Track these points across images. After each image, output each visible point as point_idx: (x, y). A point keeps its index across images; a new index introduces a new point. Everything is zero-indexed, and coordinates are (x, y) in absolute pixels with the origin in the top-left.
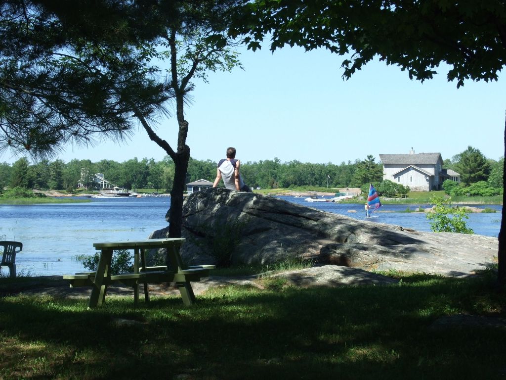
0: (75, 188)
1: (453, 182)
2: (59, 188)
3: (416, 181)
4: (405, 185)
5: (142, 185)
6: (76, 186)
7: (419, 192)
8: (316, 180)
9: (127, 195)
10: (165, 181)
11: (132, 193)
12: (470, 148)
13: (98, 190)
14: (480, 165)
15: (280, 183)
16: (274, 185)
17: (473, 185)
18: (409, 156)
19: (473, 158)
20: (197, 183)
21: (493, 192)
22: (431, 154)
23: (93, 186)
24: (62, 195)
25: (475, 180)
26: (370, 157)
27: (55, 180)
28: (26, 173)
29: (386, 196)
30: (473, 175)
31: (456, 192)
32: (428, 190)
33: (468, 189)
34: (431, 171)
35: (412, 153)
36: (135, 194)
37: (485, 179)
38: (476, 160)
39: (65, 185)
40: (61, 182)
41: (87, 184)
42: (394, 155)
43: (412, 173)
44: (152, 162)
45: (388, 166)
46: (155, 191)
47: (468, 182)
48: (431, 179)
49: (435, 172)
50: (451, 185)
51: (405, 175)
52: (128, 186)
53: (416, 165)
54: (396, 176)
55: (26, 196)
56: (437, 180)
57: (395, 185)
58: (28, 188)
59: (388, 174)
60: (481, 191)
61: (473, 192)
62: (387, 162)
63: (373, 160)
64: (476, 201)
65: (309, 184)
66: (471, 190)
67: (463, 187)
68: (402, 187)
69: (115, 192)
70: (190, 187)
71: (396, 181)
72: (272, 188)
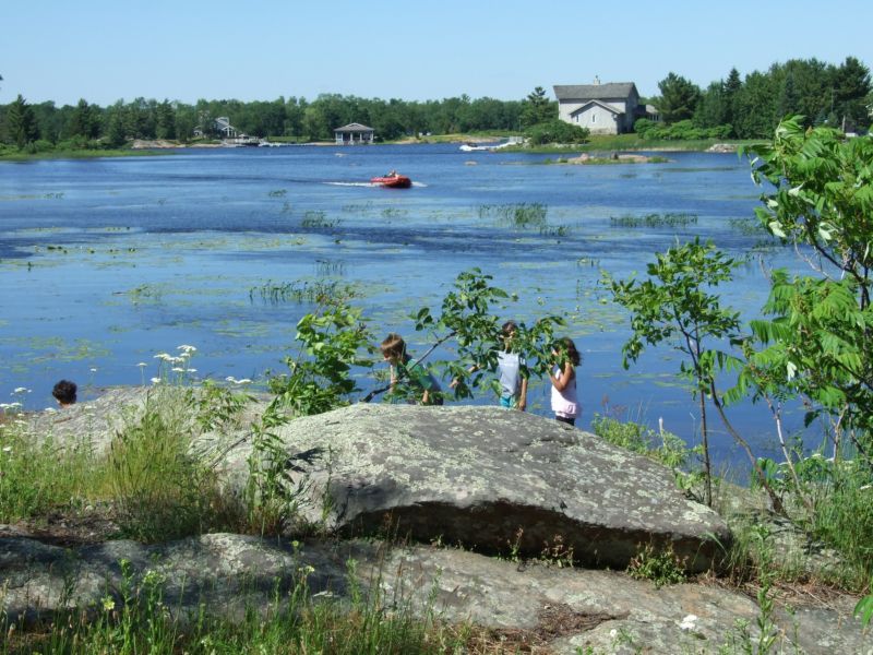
0: (190, 137)
1: (649, 122)
2: (170, 136)
3: (600, 121)
4: (583, 127)
5: (278, 132)
6: (192, 135)
7: (603, 136)
8: (506, 122)
9: (256, 145)
10: (307, 126)
11: (263, 143)
12: (672, 76)
13: (221, 138)
14: (685, 98)
15: (457, 127)
16: (450, 130)
17: (674, 125)
18: (592, 88)
19: (674, 90)
20: (347, 128)
21: (699, 134)
22: (622, 84)
23: (215, 133)
24: (172, 145)
25: (677, 118)
26: (538, 89)
27: (165, 127)
28: (88, 117)
29: (559, 142)
30: (674, 112)
31: (651, 135)
32: (615, 132)
33: (668, 131)
34: (621, 107)
35: (597, 84)
36: (265, 144)
37: (689, 116)
38: (678, 92)
39: (178, 132)
40: (173, 128)
41: (207, 131)
42: (573, 86)
43: (595, 110)
44: (303, 101)
45: (563, 101)
46: (294, 139)
47: (669, 120)
48: (620, 118)
49: (627, 108)
50: (646, 126)
51: (586, 113)
52: (260, 133)
53: (601, 99)
54: (574, 114)
55: (88, 147)
56: (629, 119)
57: (571, 126)
58: (90, 137)
59: (565, 112)
60: (686, 133)
61: (674, 135)
62: (563, 96)
63: (543, 94)
64: (676, 146)
65: (495, 128)
66: (672, 132)
67: (662, 128)
68: (579, 129)
69: (242, 141)
70: (339, 133)
71: (574, 122)
72: (448, 133)
